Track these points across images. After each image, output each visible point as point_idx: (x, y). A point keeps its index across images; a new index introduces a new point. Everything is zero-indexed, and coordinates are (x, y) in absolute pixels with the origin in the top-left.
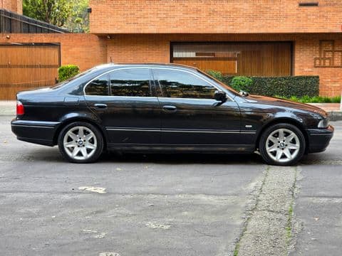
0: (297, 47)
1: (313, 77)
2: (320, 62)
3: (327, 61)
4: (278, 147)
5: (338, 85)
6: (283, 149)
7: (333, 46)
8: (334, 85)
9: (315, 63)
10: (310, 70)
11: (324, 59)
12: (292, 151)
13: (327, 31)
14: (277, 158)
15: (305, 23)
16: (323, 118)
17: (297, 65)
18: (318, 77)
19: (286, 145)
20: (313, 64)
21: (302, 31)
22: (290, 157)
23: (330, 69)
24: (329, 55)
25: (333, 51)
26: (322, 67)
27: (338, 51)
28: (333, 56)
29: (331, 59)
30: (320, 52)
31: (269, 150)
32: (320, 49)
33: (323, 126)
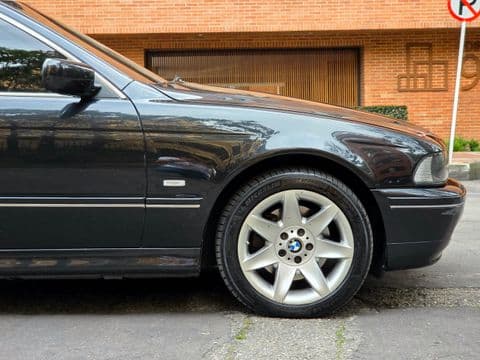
0: (367, 58)
1: (397, 108)
2: (408, 83)
3: (421, 81)
4: (282, 253)
5: (441, 122)
6: (298, 260)
7: (431, 53)
8: (434, 122)
9: (399, 83)
10: (391, 96)
11: (415, 76)
12: (328, 267)
13: (419, 26)
14: (279, 292)
15: (379, 12)
16: (431, 152)
17: (367, 88)
18: (405, 108)
19: (310, 246)
20: (396, 87)
21: (375, 26)
22: (323, 287)
23: (425, 95)
24: (423, 70)
25: (430, 63)
26: (411, 91)
27: (439, 63)
28: (430, 70)
29: (427, 78)
30: (408, 64)
31: (249, 264)
32: (408, 60)
33: (430, 180)
